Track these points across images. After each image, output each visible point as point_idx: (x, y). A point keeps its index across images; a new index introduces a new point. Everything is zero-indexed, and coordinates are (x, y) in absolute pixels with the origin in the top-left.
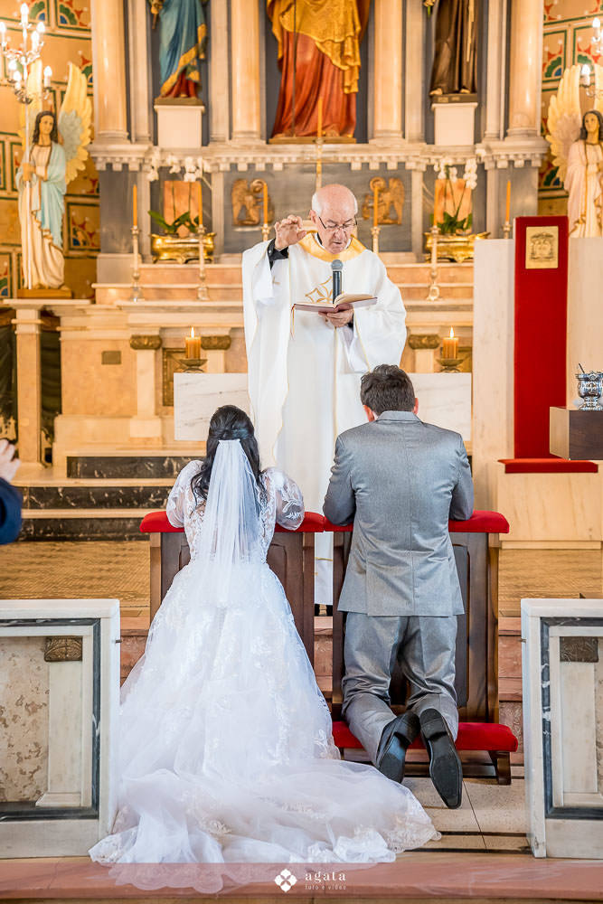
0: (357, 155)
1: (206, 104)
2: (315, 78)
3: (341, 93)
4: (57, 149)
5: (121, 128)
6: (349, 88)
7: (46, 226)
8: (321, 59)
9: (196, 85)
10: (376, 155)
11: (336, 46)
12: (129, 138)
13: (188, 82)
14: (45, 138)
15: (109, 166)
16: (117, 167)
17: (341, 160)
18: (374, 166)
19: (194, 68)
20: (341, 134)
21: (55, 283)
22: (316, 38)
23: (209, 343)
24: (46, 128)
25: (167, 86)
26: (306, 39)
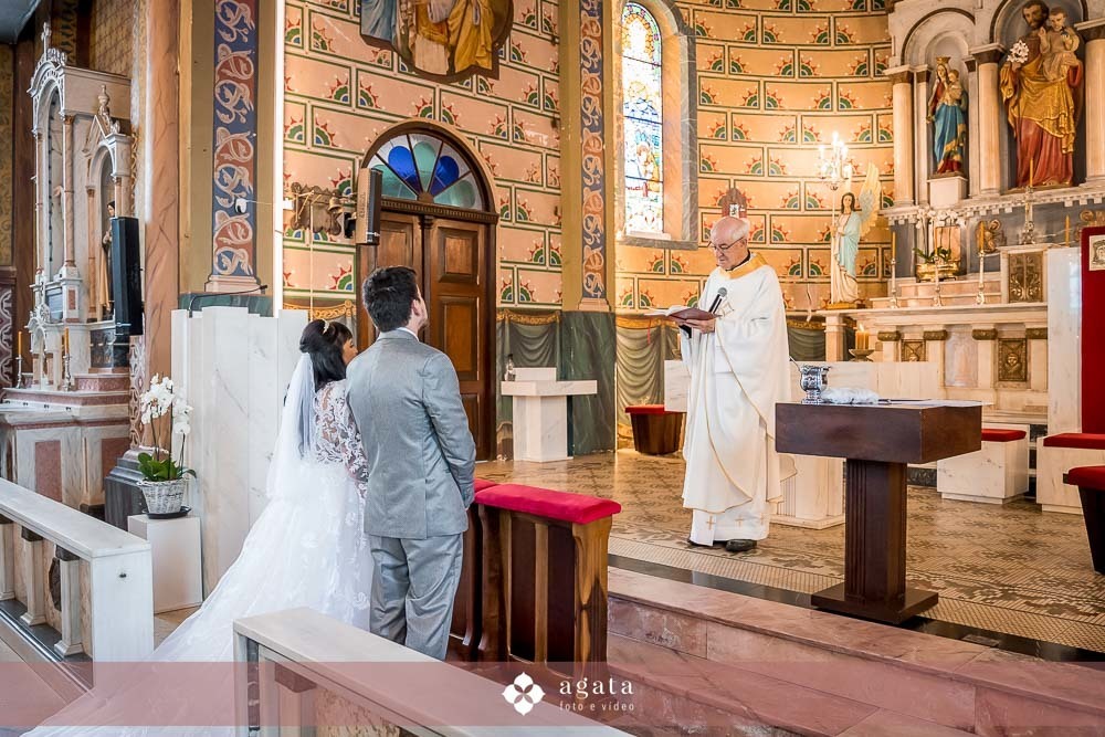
0: (1068, 196)
1: (966, 175)
2: (1037, 145)
3: (1060, 155)
4: (855, 215)
5: (907, 197)
6: (1066, 149)
7: (842, 264)
8: (1041, 132)
9: (959, 164)
10: (1082, 194)
11: (1051, 123)
12: (914, 203)
13: (953, 162)
14: (847, 209)
15: (896, 222)
16: (902, 222)
17: (1055, 201)
18: (1083, 202)
19: (956, 153)
20: (1060, 182)
21: (851, 299)
22: (1036, 120)
23: (929, 337)
24: (847, 204)
25: (940, 166)
26: (1029, 122)
